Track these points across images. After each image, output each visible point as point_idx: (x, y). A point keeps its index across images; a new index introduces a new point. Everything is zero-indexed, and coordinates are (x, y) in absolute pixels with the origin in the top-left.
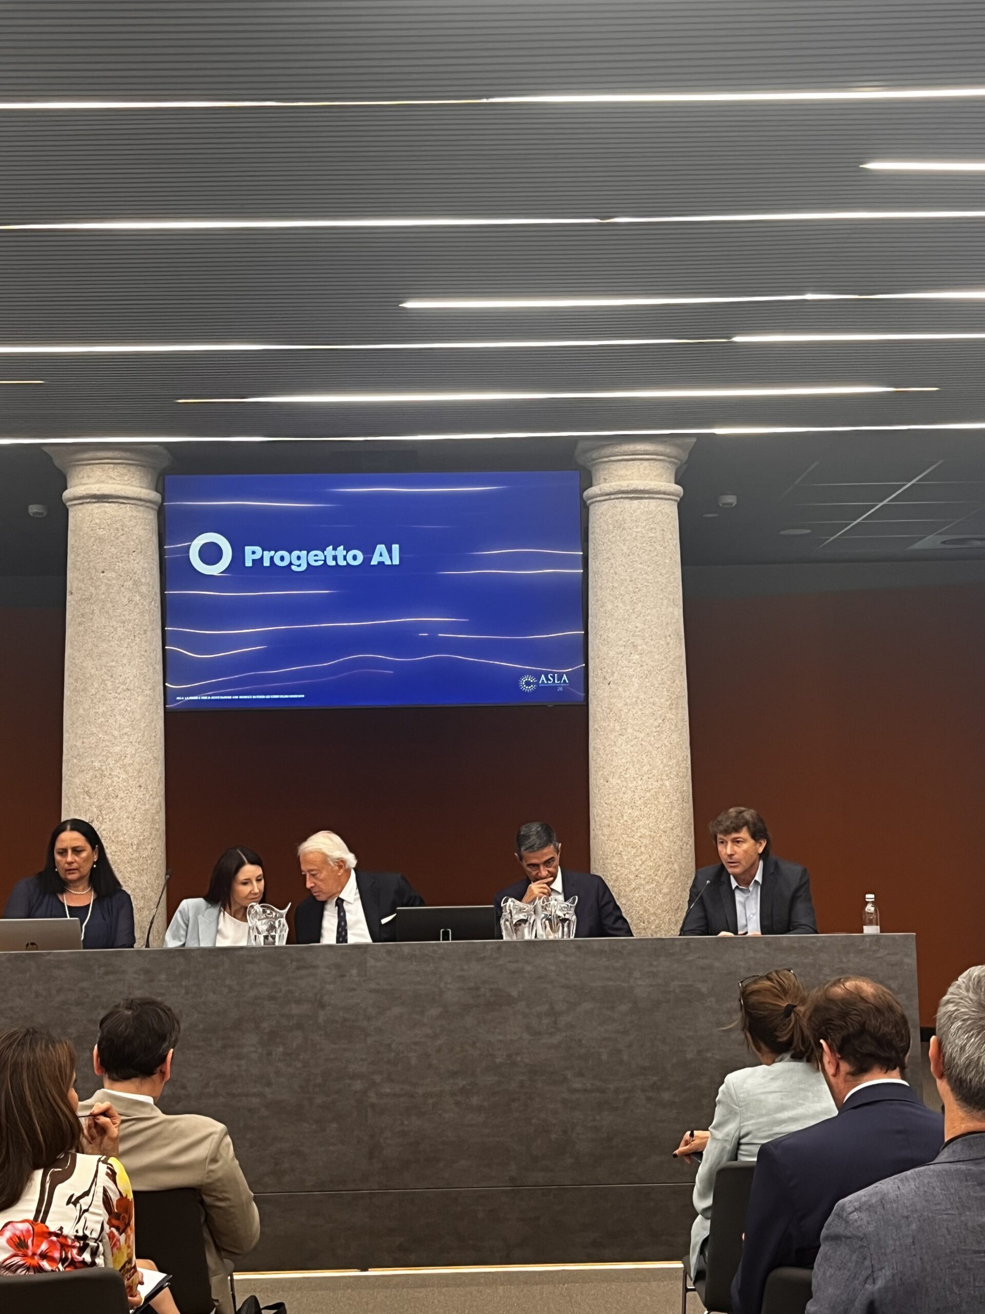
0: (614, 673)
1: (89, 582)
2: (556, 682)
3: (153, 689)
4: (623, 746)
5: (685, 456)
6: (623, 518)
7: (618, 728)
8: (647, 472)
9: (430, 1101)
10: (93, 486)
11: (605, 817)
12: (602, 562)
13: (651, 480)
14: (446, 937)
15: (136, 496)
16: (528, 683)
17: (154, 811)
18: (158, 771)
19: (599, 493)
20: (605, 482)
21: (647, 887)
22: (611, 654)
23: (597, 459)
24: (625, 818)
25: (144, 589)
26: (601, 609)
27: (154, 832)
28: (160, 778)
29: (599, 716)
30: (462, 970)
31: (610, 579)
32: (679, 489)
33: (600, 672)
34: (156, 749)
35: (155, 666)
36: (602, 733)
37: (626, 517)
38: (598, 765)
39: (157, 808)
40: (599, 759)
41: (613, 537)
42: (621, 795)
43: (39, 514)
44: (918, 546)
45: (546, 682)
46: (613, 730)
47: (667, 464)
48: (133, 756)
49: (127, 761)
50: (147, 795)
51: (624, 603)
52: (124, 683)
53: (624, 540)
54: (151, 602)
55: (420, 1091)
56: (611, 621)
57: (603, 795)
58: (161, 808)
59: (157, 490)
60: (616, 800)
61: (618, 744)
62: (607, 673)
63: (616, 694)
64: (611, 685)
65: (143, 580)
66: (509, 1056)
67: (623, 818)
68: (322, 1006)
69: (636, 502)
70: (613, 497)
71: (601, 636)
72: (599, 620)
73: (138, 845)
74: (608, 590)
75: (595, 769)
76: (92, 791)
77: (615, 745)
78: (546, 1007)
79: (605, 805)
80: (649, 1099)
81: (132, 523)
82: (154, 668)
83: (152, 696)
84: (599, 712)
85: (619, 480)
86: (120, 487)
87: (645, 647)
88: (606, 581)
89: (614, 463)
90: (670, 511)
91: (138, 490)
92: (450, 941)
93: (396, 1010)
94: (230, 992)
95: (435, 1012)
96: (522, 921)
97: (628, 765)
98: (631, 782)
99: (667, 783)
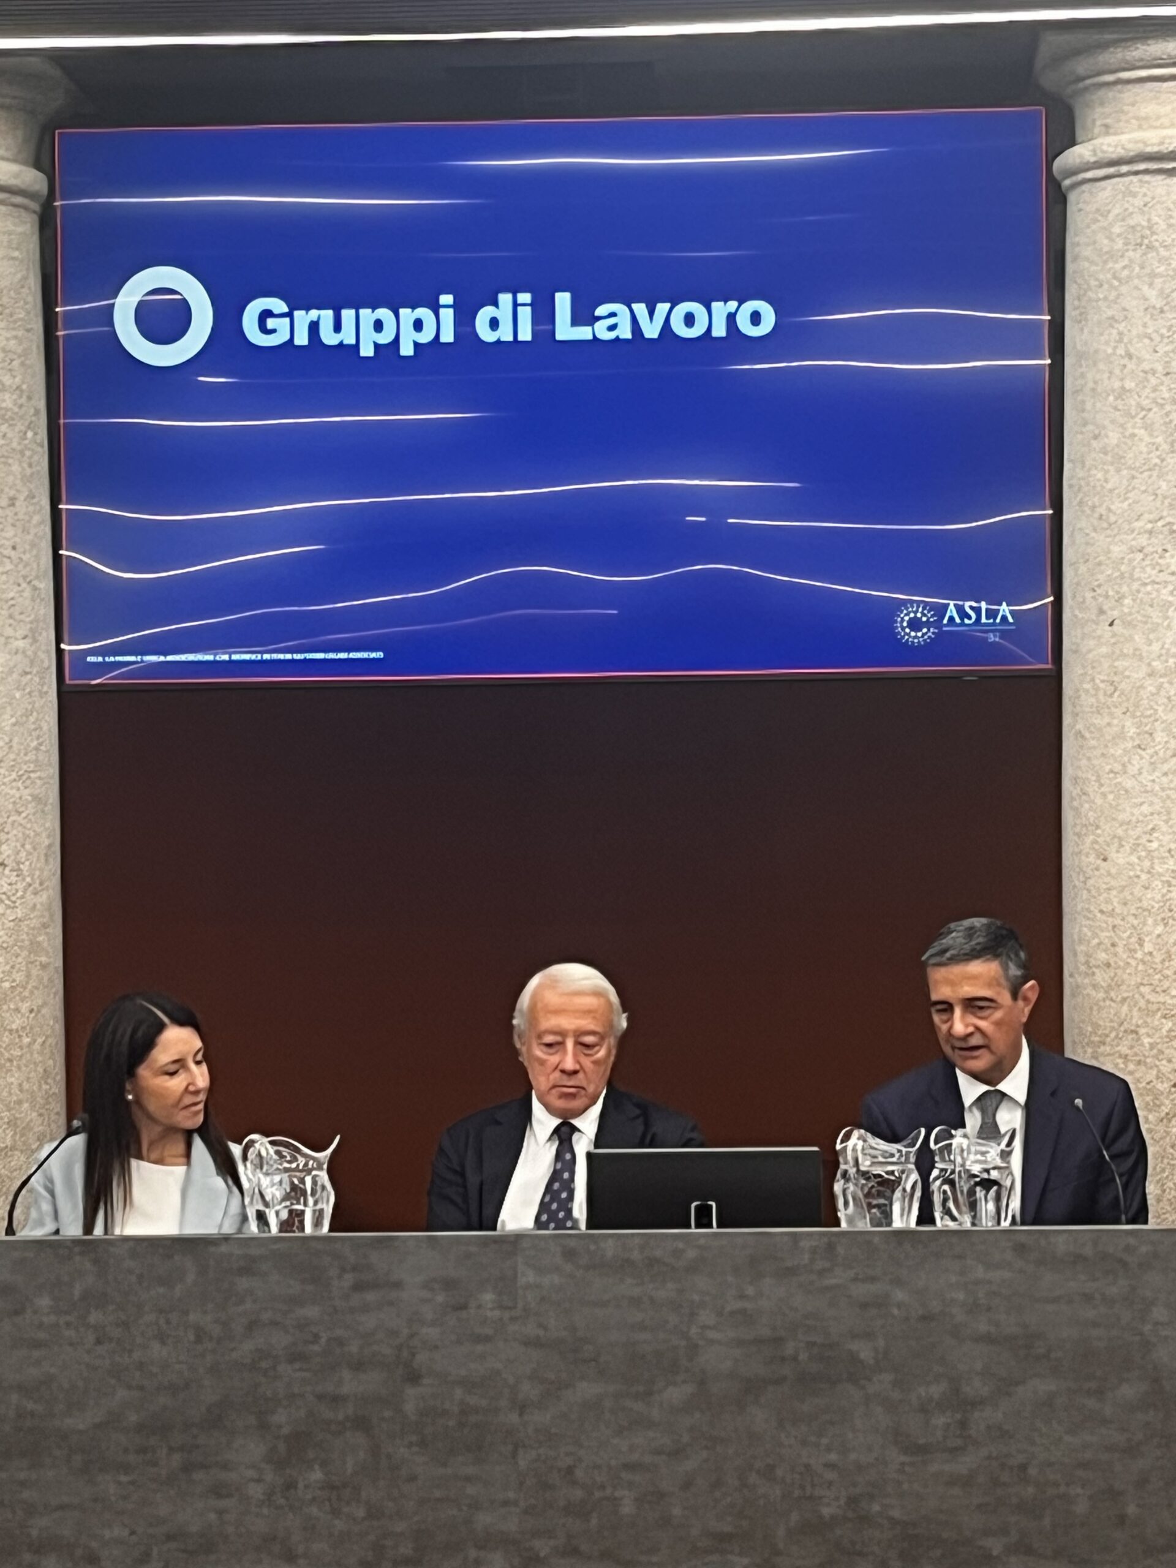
0: (1123, 597)
2: (984, 620)
3: (32, 636)
4: (1145, 774)
6: (1149, 220)
7: (1132, 730)
11: (1099, 944)
12: (1096, 330)
14: (703, 1220)
16: (915, 625)
18: (45, 829)
19: (1092, 159)
20: (1107, 134)
22: (1117, 550)
23: (1089, 77)
24: (1148, 947)
26: (1094, 443)
27: (35, 972)
28: (50, 846)
29: (1087, 701)
30: (742, 1297)
31: (1117, 371)
33: (1089, 595)
34: (40, 778)
35: (36, 583)
36: (1093, 743)
37: (1156, 219)
38: (1084, 821)
39: (43, 916)
40: (1087, 806)
41: (1124, 267)
42: (1138, 891)
45: (958, 620)
46: (1121, 736)
51: (1148, 427)
53: (1153, 275)
54: (25, 433)
56: (1118, 471)
57: (1094, 892)
58: (52, 916)
59: (37, 165)
60: (1125, 904)
61: (1132, 770)
62: (1107, 596)
63: (1128, 649)
64: (1115, 627)
66: (852, 1501)
67: (1141, 945)
68: (414, 1377)
70: (1124, 169)
71: (1093, 508)
72: (1089, 470)
74: (1111, 398)
75: (1078, 829)
77: (1125, 772)
78: (940, 1388)
79: (1099, 915)
82: (35, 588)
83: (29, 653)
84: (1087, 691)
85: (1140, 127)
88: (1106, 375)
89: (1130, 86)
92: (715, 1229)
93: (587, 1389)
94: (199, 1340)
95: (676, 1393)
96: (885, 1186)
97: (1157, 821)
98: (1158, 868)
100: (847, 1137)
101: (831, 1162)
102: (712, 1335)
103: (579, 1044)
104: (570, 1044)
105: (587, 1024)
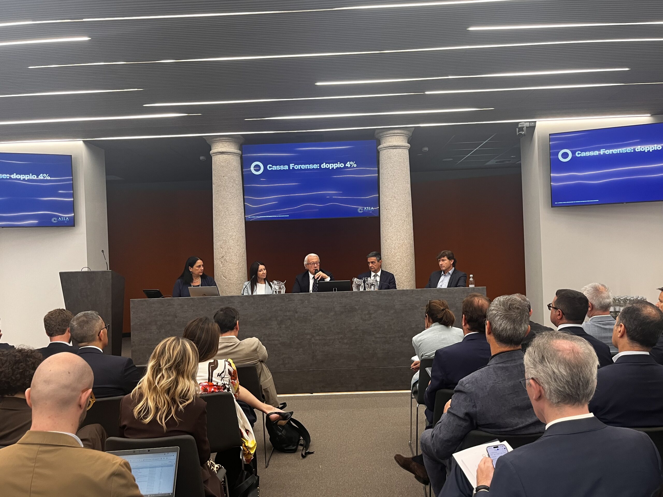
0: (388, 206)
1: (219, 180)
2: (369, 210)
3: (241, 214)
4: (391, 230)
5: (411, 134)
7: (390, 224)
8: (398, 140)
9: (331, 341)
10: (219, 149)
11: (386, 253)
12: (384, 170)
13: (400, 142)
14: (335, 290)
15: (233, 152)
16: (360, 211)
17: (243, 253)
18: (244, 240)
19: (383, 147)
20: (385, 143)
21: (400, 275)
22: (387, 200)
23: (382, 136)
24: (392, 253)
25: (237, 182)
26: (384, 186)
28: (244, 243)
29: (383, 220)
30: (340, 301)
31: (387, 176)
32: (409, 145)
33: (384, 206)
34: (243, 233)
36: (385, 225)
37: (392, 155)
40: (384, 234)
41: (387, 161)
42: (391, 245)
43: (204, 159)
44: (488, 164)
45: (366, 210)
46: (388, 224)
47: (405, 137)
48: (235, 236)
50: (240, 248)
51: (391, 183)
52: (232, 212)
53: (391, 162)
55: (328, 338)
56: (387, 189)
57: (385, 246)
59: (240, 150)
60: (389, 247)
62: (386, 206)
63: (389, 213)
64: (387, 210)
65: (236, 179)
66: (356, 327)
68: (297, 312)
69: (395, 150)
70: (387, 148)
71: (384, 194)
72: (383, 189)
73: (238, 264)
74: (386, 179)
75: (383, 237)
76: (223, 247)
77: (389, 229)
78: (367, 312)
79: (386, 249)
80: (400, 340)
81: (232, 161)
82: (241, 208)
83: (241, 217)
85: (389, 142)
86: (228, 149)
87: (398, 197)
88: (385, 177)
89: (388, 137)
90: (405, 154)
91: (234, 150)
92: (336, 292)
93: (320, 313)
94: (268, 308)
95: (332, 314)
96: (359, 285)
97: (393, 236)
98: (394, 242)
99: (406, 241)
100: (354, 279)
101: (352, 283)
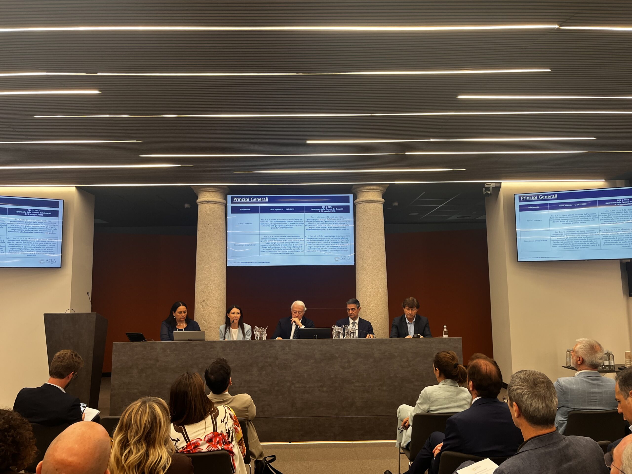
0: (364, 256)
1: (204, 227)
3: (223, 260)
4: (367, 278)
5: (385, 190)
6: (367, 209)
8: (374, 195)
9: (311, 389)
10: (206, 198)
12: (360, 222)
13: (375, 197)
14: (315, 338)
15: (218, 201)
17: (223, 297)
18: (225, 285)
19: (359, 201)
20: (361, 198)
22: (363, 250)
23: (359, 191)
24: (368, 301)
25: (221, 230)
26: (360, 236)
28: (225, 287)
29: (359, 269)
30: (321, 348)
31: (363, 227)
32: (383, 200)
33: (359, 255)
34: (224, 278)
36: (360, 274)
38: (359, 284)
40: (359, 282)
41: (363, 214)
42: (366, 293)
43: (188, 207)
44: (450, 219)
46: (364, 273)
47: (380, 193)
48: (217, 280)
49: (215, 282)
50: (221, 293)
51: (367, 234)
52: (215, 258)
53: (367, 215)
54: (223, 234)
55: (308, 386)
56: (363, 240)
57: (360, 293)
58: (225, 296)
59: (225, 200)
60: (364, 295)
62: (362, 256)
63: (365, 262)
64: (363, 260)
65: (221, 227)
66: (335, 375)
68: (277, 359)
69: (370, 204)
70: (363, 202)
71: (360, 245)
72: (359, 240)
73: (218, 308)
74: (362, 231)
76: (205, 291)
77: (364, 278)
78: (346, 360)
79: (361, 296)
80: (379, 389)
81: (218, 209)
82: (224, 254)
83: (223, 262)
85: (365, 197)
86: (214, 199)
87: (373, 248)
88: (361, 228)
89: (364, 192)
90: (380, 208)
91: (220, 199)
92: (317, 339)
93: (300, 361)
94: (249, 354)
95: (312, 361)
96: (339, 333)
97: (368, 284)
98: (369, 290)
99: (380, 290)
101: (332, 330)
102: (317, 353)
103: (298, 313)
104: (297, 313)
105: (300, 310)
